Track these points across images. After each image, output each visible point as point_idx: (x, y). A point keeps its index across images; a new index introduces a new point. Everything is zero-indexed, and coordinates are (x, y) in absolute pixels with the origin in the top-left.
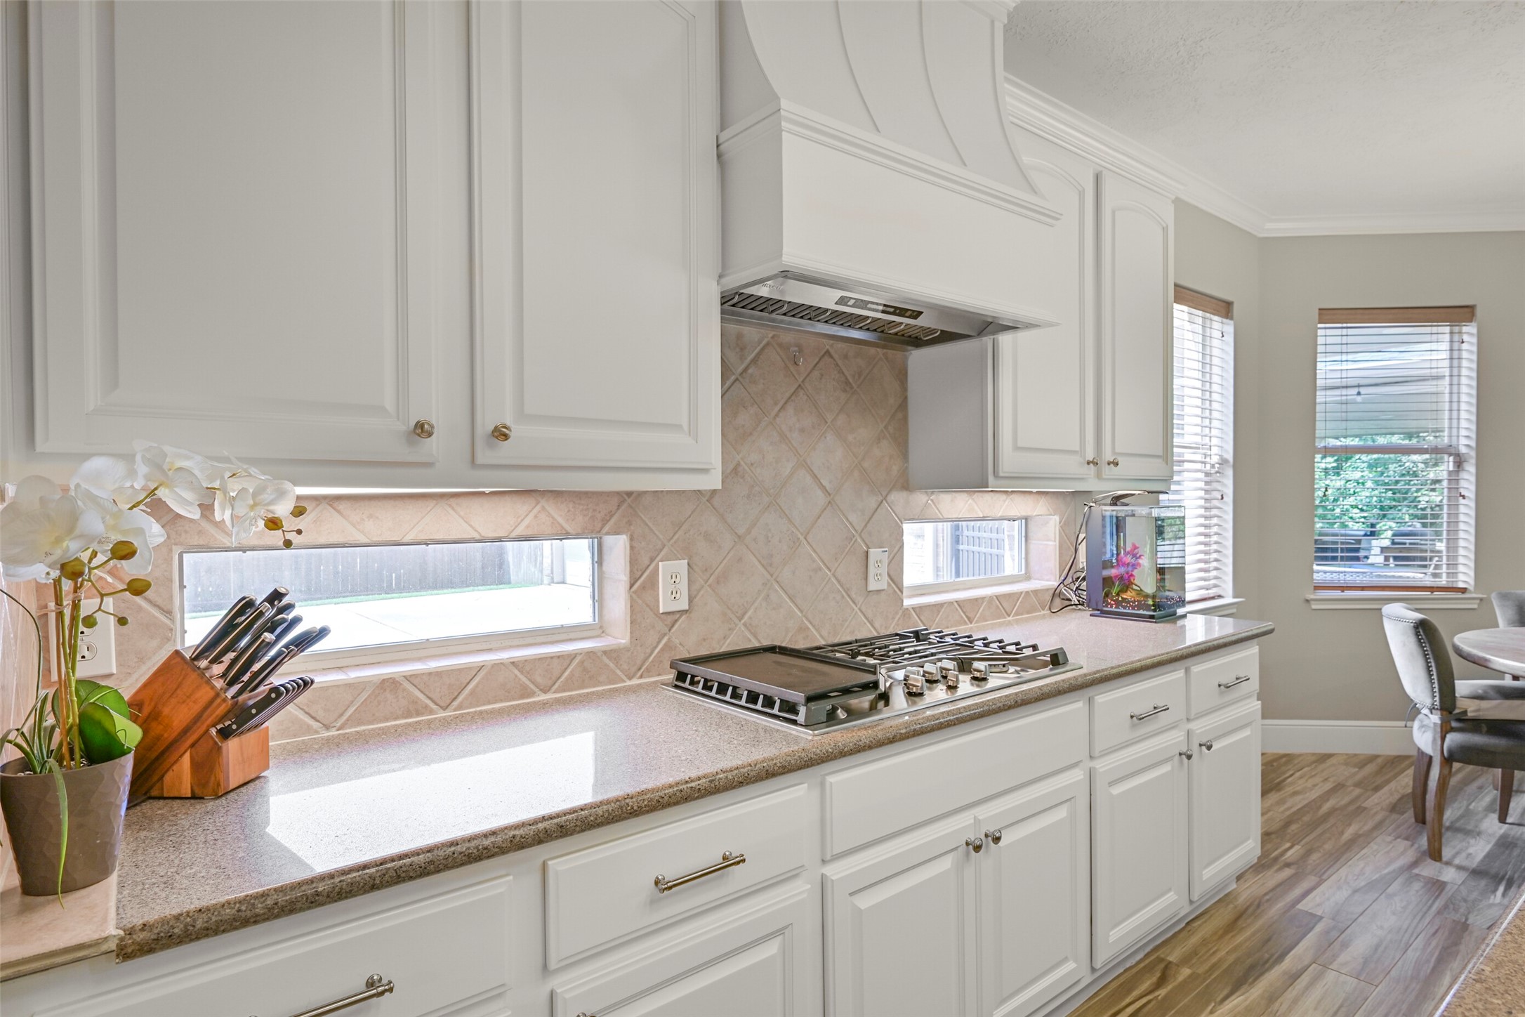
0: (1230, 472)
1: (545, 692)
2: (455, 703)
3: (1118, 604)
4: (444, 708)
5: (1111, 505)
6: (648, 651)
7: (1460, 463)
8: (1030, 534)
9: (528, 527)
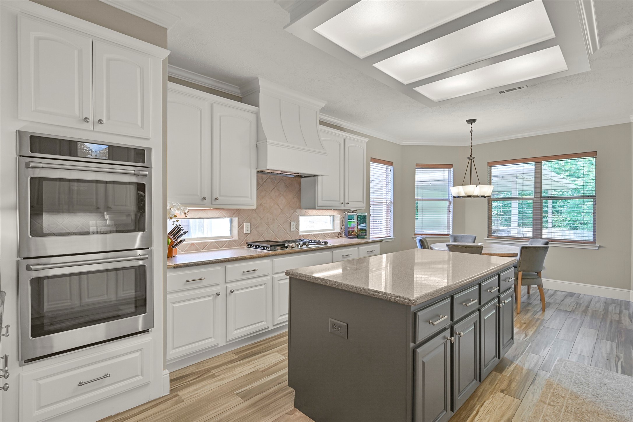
0: (392, 205)
1: (221, 248)
2: (204, 249)
3: (351, 235)
4: (202, 250)
5: (352, 213)
6: (242, 241)
7: (450, 203)
8: (335, 220)
9: (218, 215)
